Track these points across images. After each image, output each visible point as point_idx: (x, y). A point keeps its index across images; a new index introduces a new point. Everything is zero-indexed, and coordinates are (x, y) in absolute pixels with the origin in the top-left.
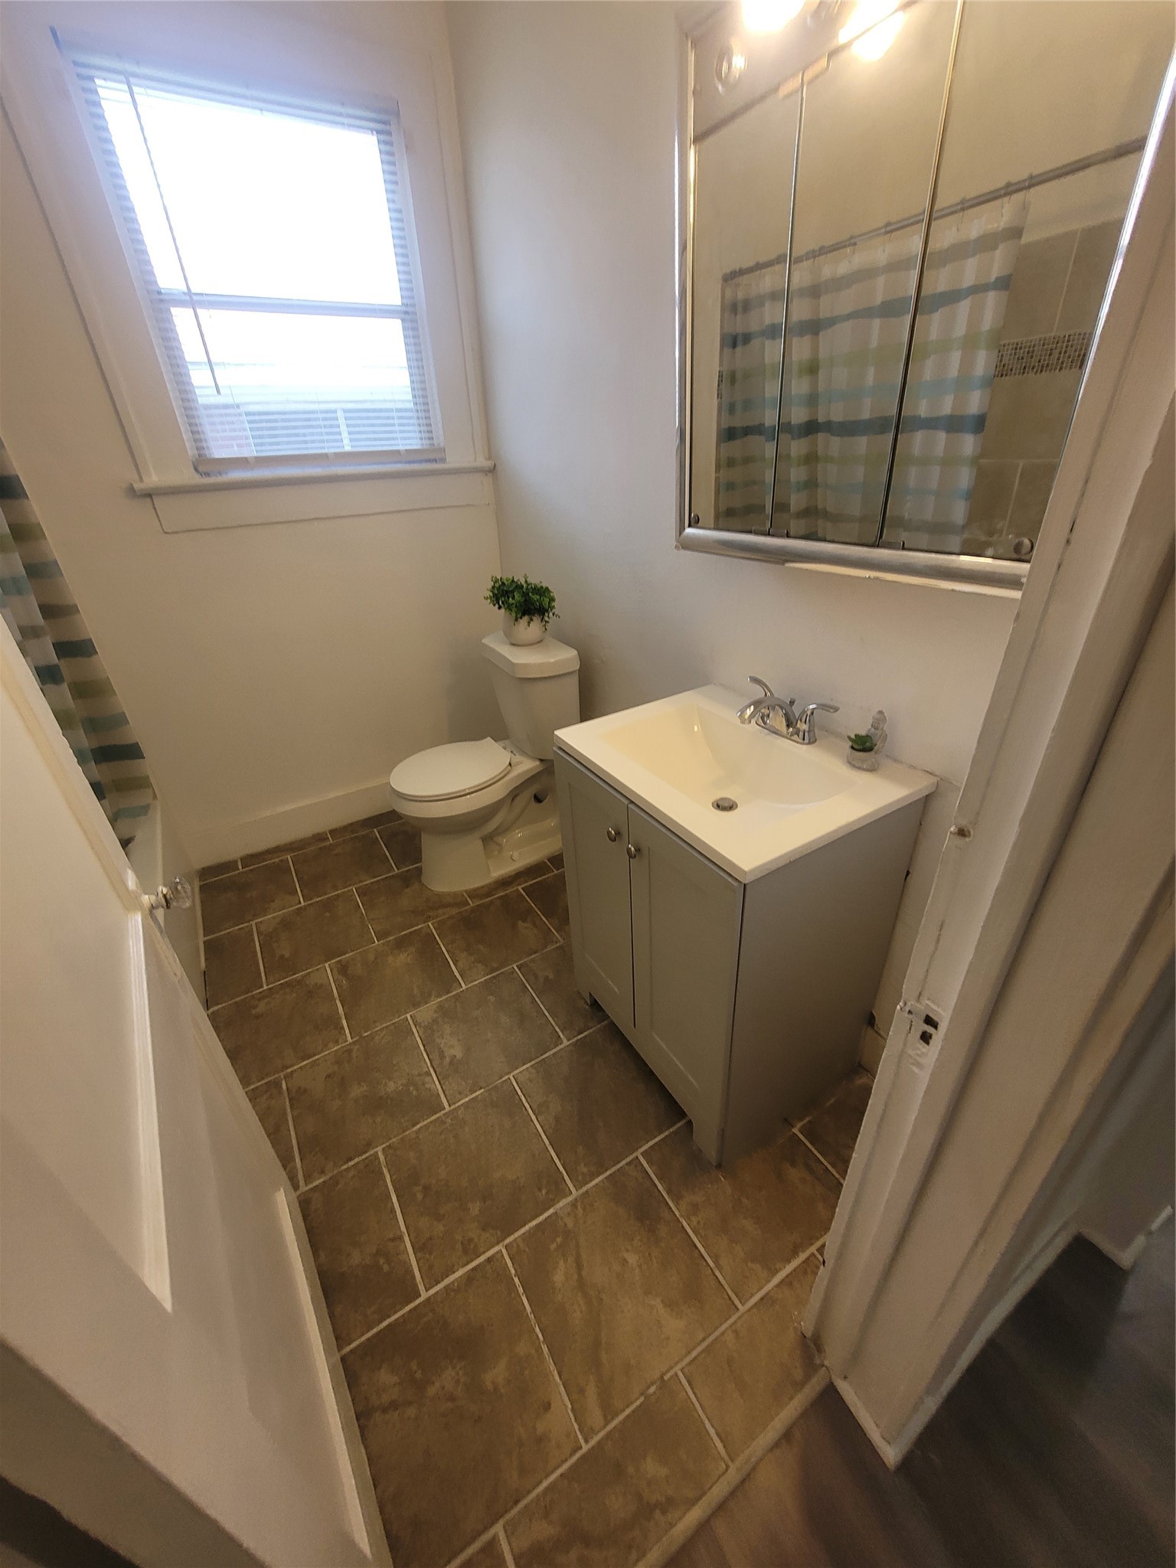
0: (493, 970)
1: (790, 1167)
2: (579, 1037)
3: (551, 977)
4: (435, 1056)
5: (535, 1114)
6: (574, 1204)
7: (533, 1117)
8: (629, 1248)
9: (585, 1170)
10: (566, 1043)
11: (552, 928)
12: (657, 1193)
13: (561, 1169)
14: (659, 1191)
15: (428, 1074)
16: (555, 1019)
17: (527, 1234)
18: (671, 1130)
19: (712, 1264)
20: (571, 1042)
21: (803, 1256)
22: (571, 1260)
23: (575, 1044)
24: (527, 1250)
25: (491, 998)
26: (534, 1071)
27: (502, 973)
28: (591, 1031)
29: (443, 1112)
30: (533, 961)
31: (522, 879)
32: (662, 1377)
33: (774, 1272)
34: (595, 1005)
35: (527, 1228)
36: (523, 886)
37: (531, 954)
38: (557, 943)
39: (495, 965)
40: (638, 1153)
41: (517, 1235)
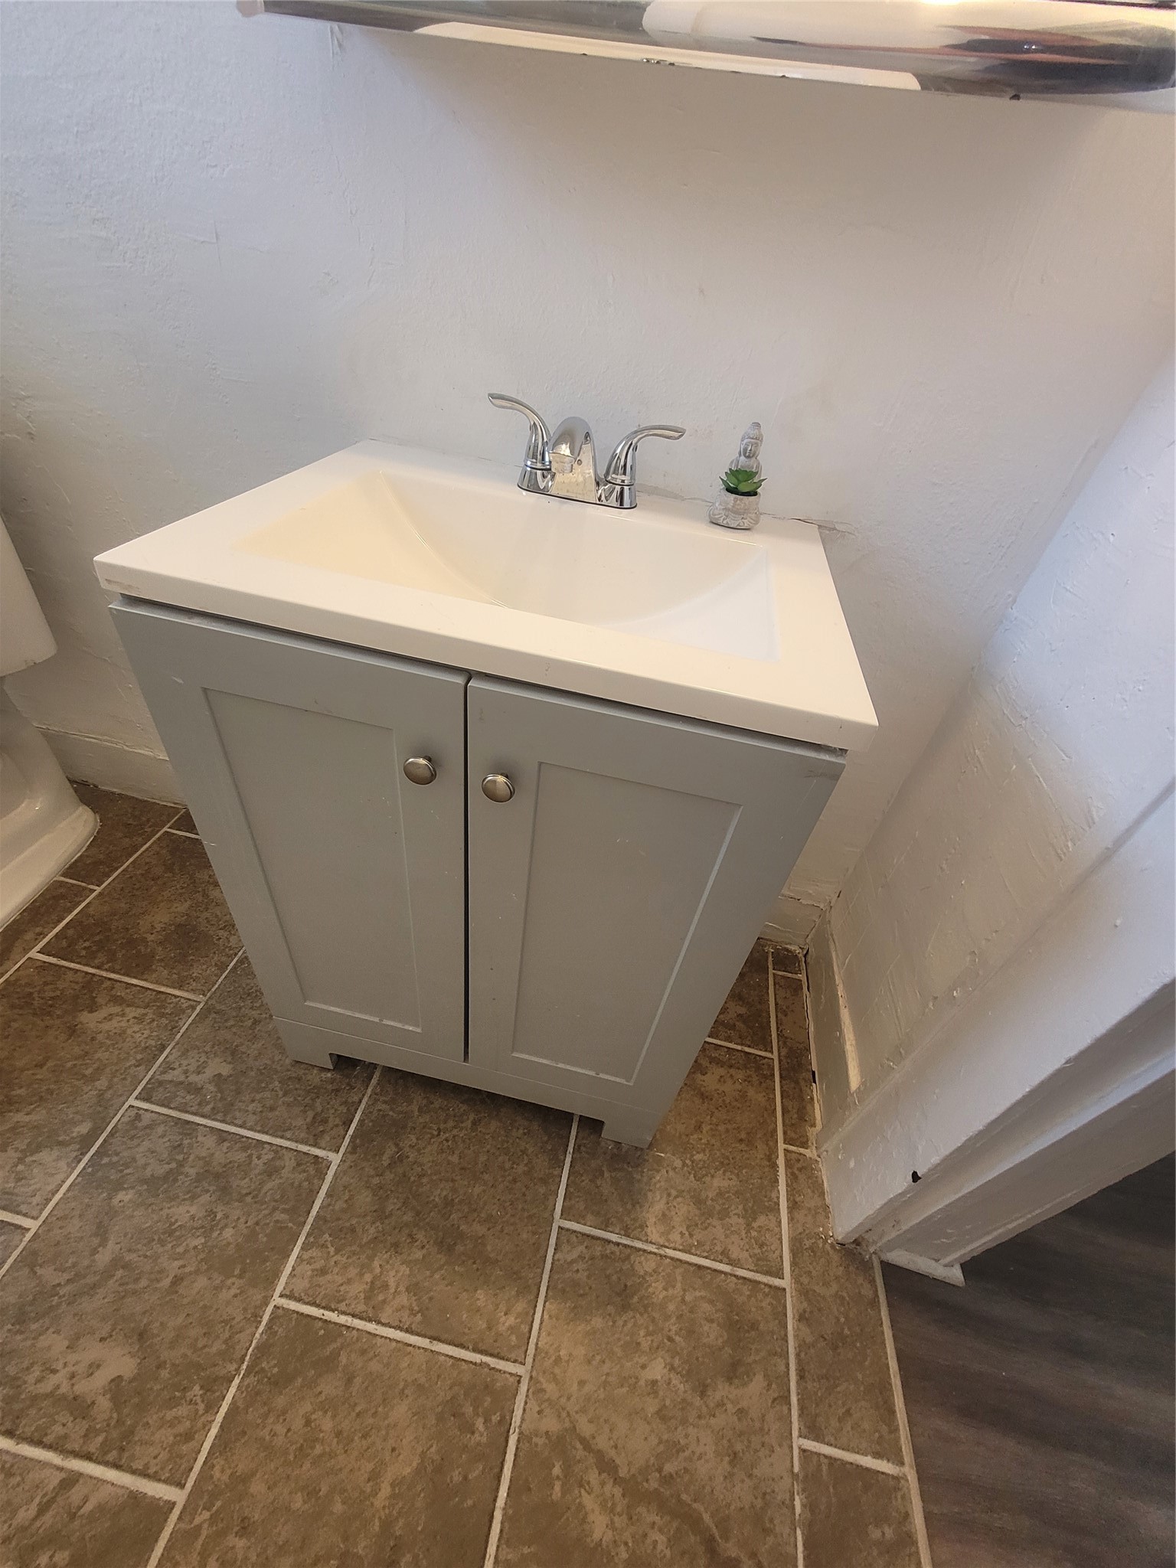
0: (86, 1142)
1: (703, 1078)
2: (351, 1132)
3: (225, 1070)
4: (65, 1425)
5: (370, 1320)
6: (536, 1391)
7: (371, 1327)
8: (643, 1360)
9: (511, 1320)
10: (335, 1159)
11: (163, 989)
12: (616, 1249)
13: (477, 1358)
14: (618, 1244)
15: (72, 1480)
16: (288, 1134)
17: (506, 1525)
18: (570, 1149)
19: (727, 1268)
20: (342, 1150)
21: (781, 1162)
22: (593, 1477)
23: (353, 1148)
24: (526, 1550)
25: (125, 1197)
26: (314, 1252)
27: (112, 1134)
28: (363, 1106)
29: (176, 1512)
30: (168, 1067)
31: (29, 936)
32: (795, 1476)
33: (775, 1209)
34: (343, 1063)
35: (498, 1515)
36: (38, 947)
37: (155, 1058)
38: (193, 1008)
39: (84, 1128)
40: (558, 1221)
41: (492, 1549)
